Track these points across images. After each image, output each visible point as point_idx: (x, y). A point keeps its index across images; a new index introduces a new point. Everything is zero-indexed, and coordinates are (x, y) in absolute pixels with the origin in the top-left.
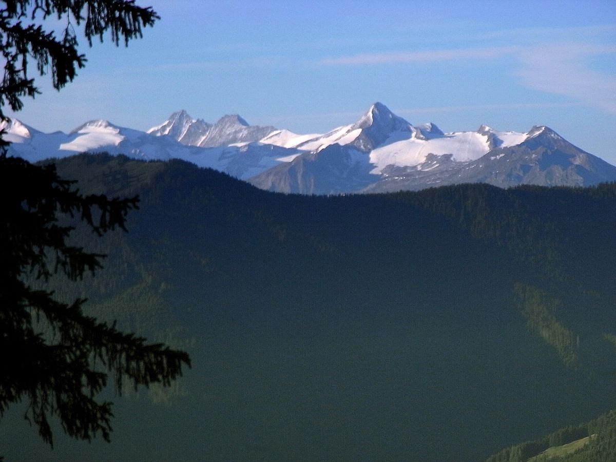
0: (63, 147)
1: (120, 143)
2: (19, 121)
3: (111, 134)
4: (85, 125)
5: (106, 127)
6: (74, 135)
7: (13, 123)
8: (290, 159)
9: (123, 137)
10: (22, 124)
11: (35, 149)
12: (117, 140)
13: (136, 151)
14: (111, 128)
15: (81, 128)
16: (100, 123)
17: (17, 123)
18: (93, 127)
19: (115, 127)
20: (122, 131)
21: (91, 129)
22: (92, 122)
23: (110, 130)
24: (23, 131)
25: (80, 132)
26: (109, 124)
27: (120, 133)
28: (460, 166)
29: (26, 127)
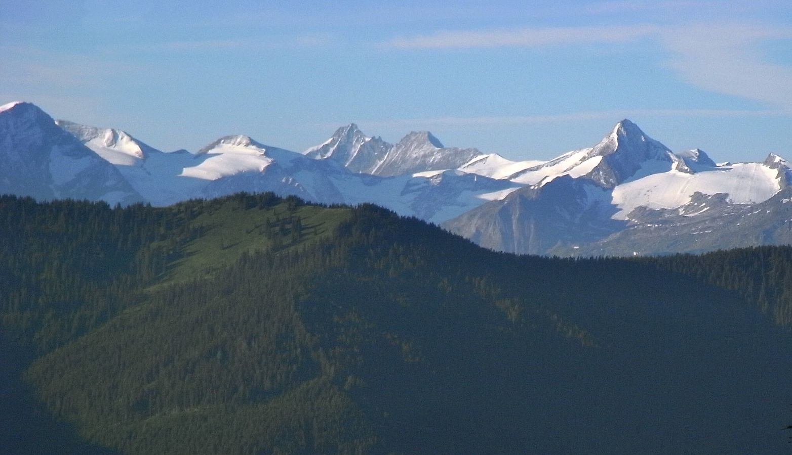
0: (187, 172)
1: (267, 168)
2: (128, 135)
3: (254, 155)
4: (218, 142)
5: (247, 145)
6: (201, 157)
7: (120, 137)
8: (502, 195)
9: (270, 160)
10: (132, 139)
11: (149, 174)
12: (262, 164)
13: (287, 180)
14: (254, 147)
15: (212, 147)
16: (239, 140)
17: (126, 138)
18: (230, 145)
19: (260, 146)
20: (269, 151)
21: (227, 148)
22: (228, 138)
23: (252, 149)
24: (133, 149)
25: (210, 152)
26: (252, 142)
27: (266, 154)
28: (739, 211)
29: (138, 143)
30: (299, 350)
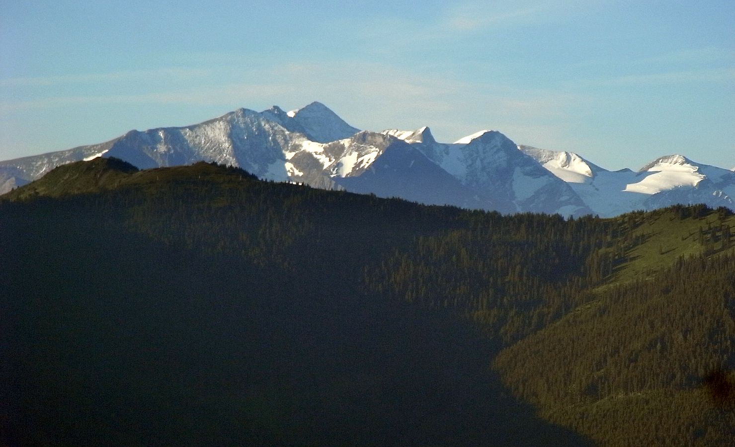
0: (630, 187)
1: (700, 183)
2: (580, 157)
3: (688, 172)
4: (657, 162)
5: (682, 164)
6: (642, 175)
7: (573, 159)
9: (702, 176)
10: (583, 160)
11: (597, 189)
12: (696, 179)
13: (718, 194)
14: (689, 165)
15: (652, 166)
16: (675, 159)
17: (578, 159)
18: (668, 164)
19: (693, 164)
20: (701, 169)
21: (665, 167)
22: (665, 158)
23: (687, 167)
24: (584, 169)
25: (650, 170)
26: (687, 161)
27: (699, 171)
29: (588, 163)
30: (729, 342)
